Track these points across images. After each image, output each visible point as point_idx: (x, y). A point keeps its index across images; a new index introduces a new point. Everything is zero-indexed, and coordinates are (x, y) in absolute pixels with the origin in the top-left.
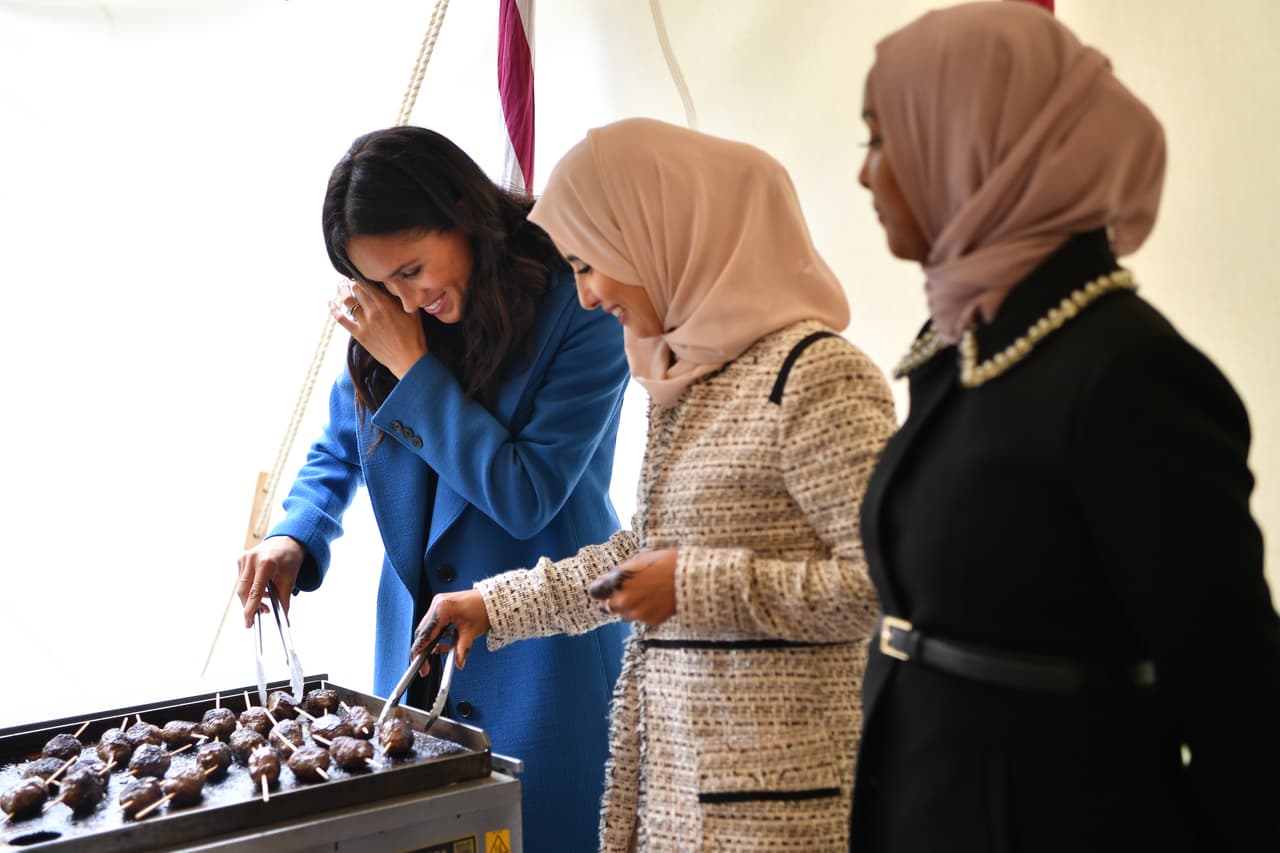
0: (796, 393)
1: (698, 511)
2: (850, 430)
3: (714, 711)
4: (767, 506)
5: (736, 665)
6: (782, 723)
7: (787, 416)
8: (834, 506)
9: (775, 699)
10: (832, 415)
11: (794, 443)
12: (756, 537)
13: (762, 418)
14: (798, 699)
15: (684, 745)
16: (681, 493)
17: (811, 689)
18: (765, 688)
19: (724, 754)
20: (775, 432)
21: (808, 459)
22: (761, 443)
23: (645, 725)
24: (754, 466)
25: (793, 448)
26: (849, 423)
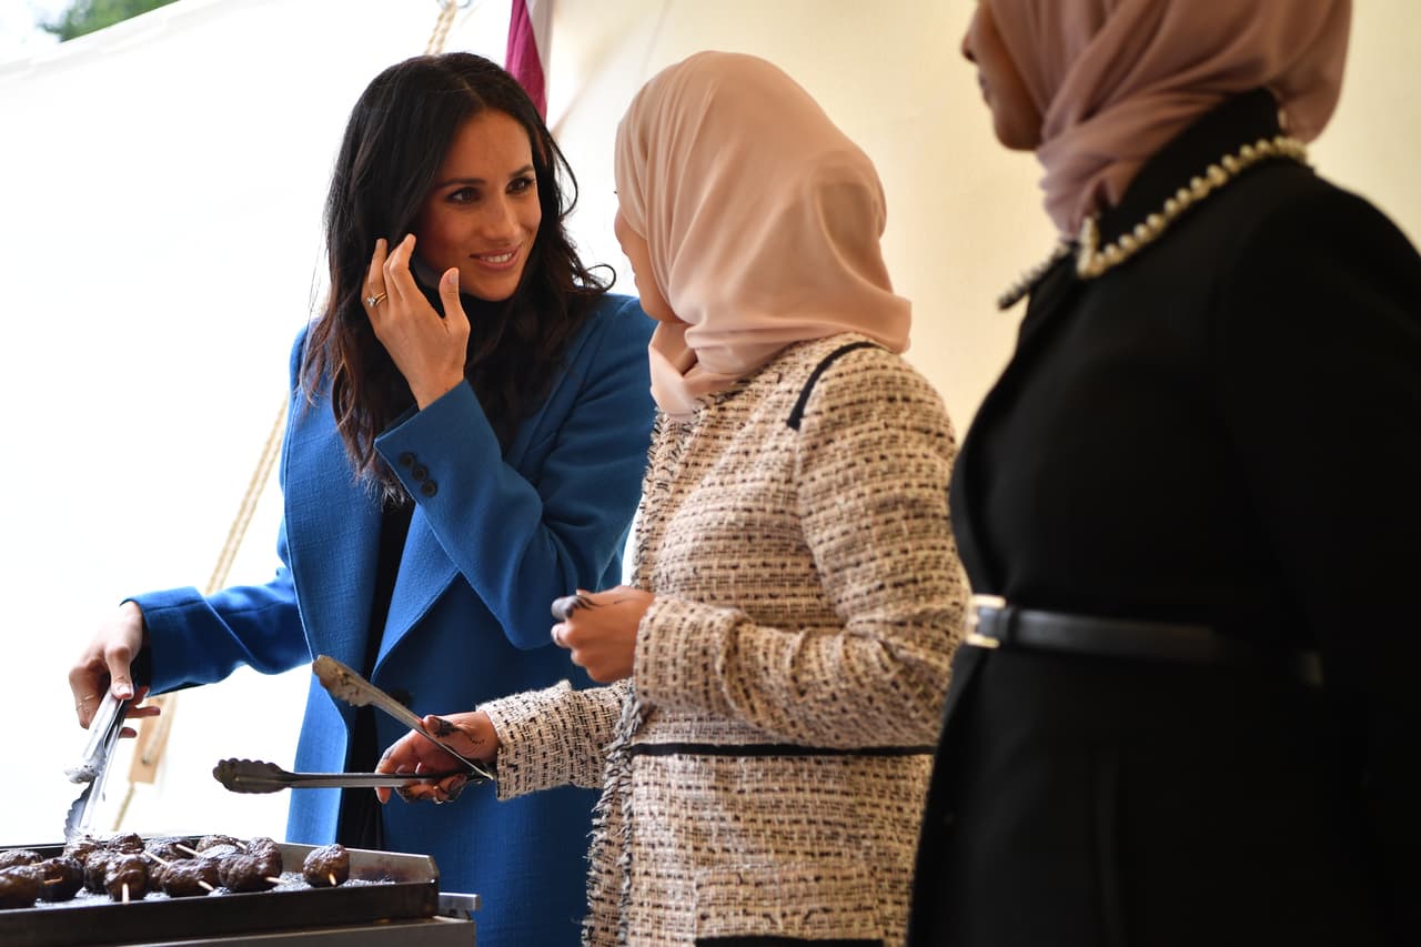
0: (819, 413)
1: (695, 570)
2: (884, 466)
3: (719, 835)
4: (783, 566)
5: (745, 778)
6: (806, 853)
7: (804, 444)
8: (848, 566)
9: (797, 822)
10: (862, 446)
11: (813, 479)
12: (769, 606)
13: (776, 448)
14: (826, 823)
15: (680, 877)
16: (676, 548)
17: (843, 810)
18: (783, 806)
19: (732, 887)
20: (791, 465)
21: (827, 502)
22: (773, 480)
23: (630, 855)
24: (763, 510)
25: (810, 486)
26: (883, 457)
